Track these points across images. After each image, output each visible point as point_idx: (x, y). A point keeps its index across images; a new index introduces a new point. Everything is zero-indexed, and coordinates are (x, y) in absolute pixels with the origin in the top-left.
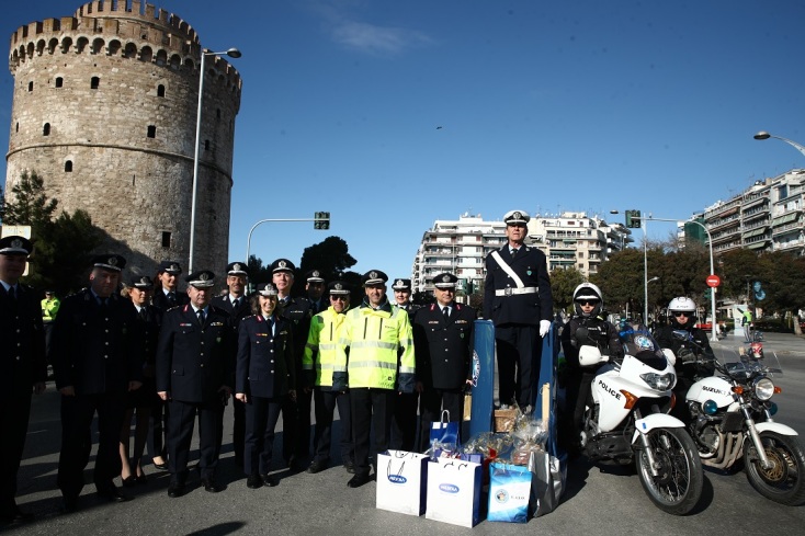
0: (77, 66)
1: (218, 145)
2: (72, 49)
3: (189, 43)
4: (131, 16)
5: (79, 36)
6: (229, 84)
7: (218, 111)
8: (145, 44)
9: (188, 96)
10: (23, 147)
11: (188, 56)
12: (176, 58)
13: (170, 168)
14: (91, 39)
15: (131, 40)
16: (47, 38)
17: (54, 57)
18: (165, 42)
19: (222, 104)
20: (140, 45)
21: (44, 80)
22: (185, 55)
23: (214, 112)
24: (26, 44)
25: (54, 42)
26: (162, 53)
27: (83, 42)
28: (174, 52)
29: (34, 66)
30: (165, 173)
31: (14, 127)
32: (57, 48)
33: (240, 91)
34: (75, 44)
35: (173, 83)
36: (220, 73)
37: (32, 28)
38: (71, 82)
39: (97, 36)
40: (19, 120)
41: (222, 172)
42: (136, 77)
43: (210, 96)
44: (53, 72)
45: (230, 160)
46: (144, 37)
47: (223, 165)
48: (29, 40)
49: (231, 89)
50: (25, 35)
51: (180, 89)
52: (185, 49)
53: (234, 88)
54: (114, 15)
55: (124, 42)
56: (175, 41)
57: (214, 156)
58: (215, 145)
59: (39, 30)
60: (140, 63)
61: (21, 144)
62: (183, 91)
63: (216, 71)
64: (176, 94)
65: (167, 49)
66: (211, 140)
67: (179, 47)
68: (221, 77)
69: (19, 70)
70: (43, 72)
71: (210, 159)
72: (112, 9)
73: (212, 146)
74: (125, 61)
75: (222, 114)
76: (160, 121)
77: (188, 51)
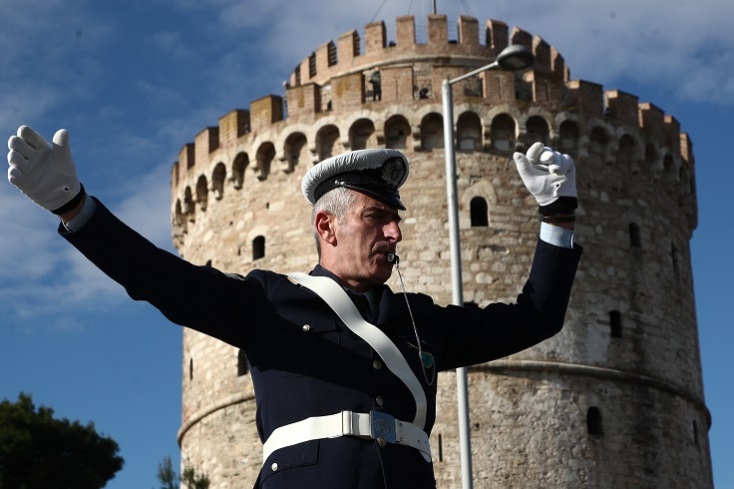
0: (290, 201)
1: (644, 317)
2: (278, 166)
3: (530, 77)
4: (397, 55)
5: (286, 132)
6: (651, 154)
7: (633, 230)
8: (427, 109)
10: (203, 411)
11: (533, 111)
12: (503, 123)
13: (527, 398)
14: (311, 133)
15: (394, 110)
16: (226, 157)
17: (246, 193)
18: (472, 93)
19: (641, 211)
20: (415, 116)
21: (232, 249)
22: (523, 109)
23: (623, 236)
24: (193, 182)
25: (241, 161)
26: (468, 121)
27: (296, 141)
28: (494, 112)
29: (212, 225)
30: (515, 416)
31: (186, 370)
32: (249, 173)
33: (688, 166)
34: (280, 152)
35: (504, 185)
36: (621, 131)
37: (202, 143)
38: (282, 240)
39: (324, 121)
40: (192, 352)
41: (669, 390)
42: (416, 192)
43: (604, 197)
44: (246, 229)
45: (691, 353)
46: (424, 95)
47: (669, 370)
48: (198, 171)
49: (660, 165)
50: (191, 163)
51: (523, 195)
52: (522, 94)
53: (668, 160)
54: (362, 64)
55: (378, 118)
56: (494, 82)
57: (638, 350)
58: (636, 320)
59: (214, 145)
60: (421, 157)
61: (199, 407)
63: (610, 128)
64: (517, 211)
65: (478, 108)
66: (623, 308)
67: (507, 94)
68: (627, 141)
69: (188, 240)
70: (226, 233)
71: (628, 358)
72: (356, 53)
73: (627, 325)
75: (644, 235)
76: (486, 287)
77: (529, 97)
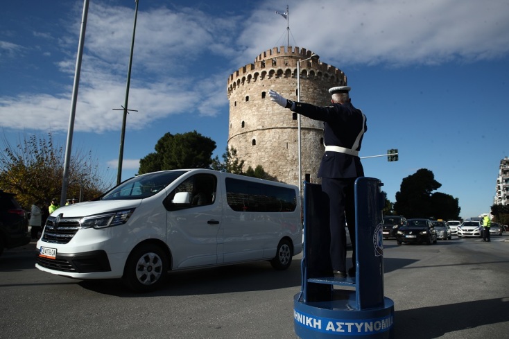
0: (255, 88)
2: (252, 80)
3: (311, 61)
4: (280, 55)
5: (254, 72)
6: (338, 80)
8: (287, 68)
9: (313, 92)
10: (233, 136)
11: (311, 69)
12: (305, 72)
13: (307, 135)
14: (260, 72)
15: (280, 68)
16: (240, 78)
17: (244, 86)
20: (284, 69)
21: (241, 99)
22: (309, 69)
24: (232, 84)
25: (244, 78)
27: (256, 75)
28: (303, 69)
29: (236, 93)
30: (304, 139)
32: (245, 81)
34: (253, 77)
35: (304, 86)
36: (331, 75)
37: (235, 74)
38: (253, 97)
39: (263, 70)
40: (231, 122)
42: (284, 87)
44: (245, 94)
46: (286, 65)
48: (234, 81)
50: (232, 79)
51: (308, 89)
52: (309, 65)
54: (272, 57)
55: (276, 70)
59: (238, 75)
60: (285, 79)
61: (232, 134)
62: (311, 90)
63: (329, 74)
64: (307, 92)
67: (306, 65)
68: (333, 77)
69: (231, 97)
70: (240, 95)
72: (271, 54)
74: (277, 80)
77: (311, 66)
